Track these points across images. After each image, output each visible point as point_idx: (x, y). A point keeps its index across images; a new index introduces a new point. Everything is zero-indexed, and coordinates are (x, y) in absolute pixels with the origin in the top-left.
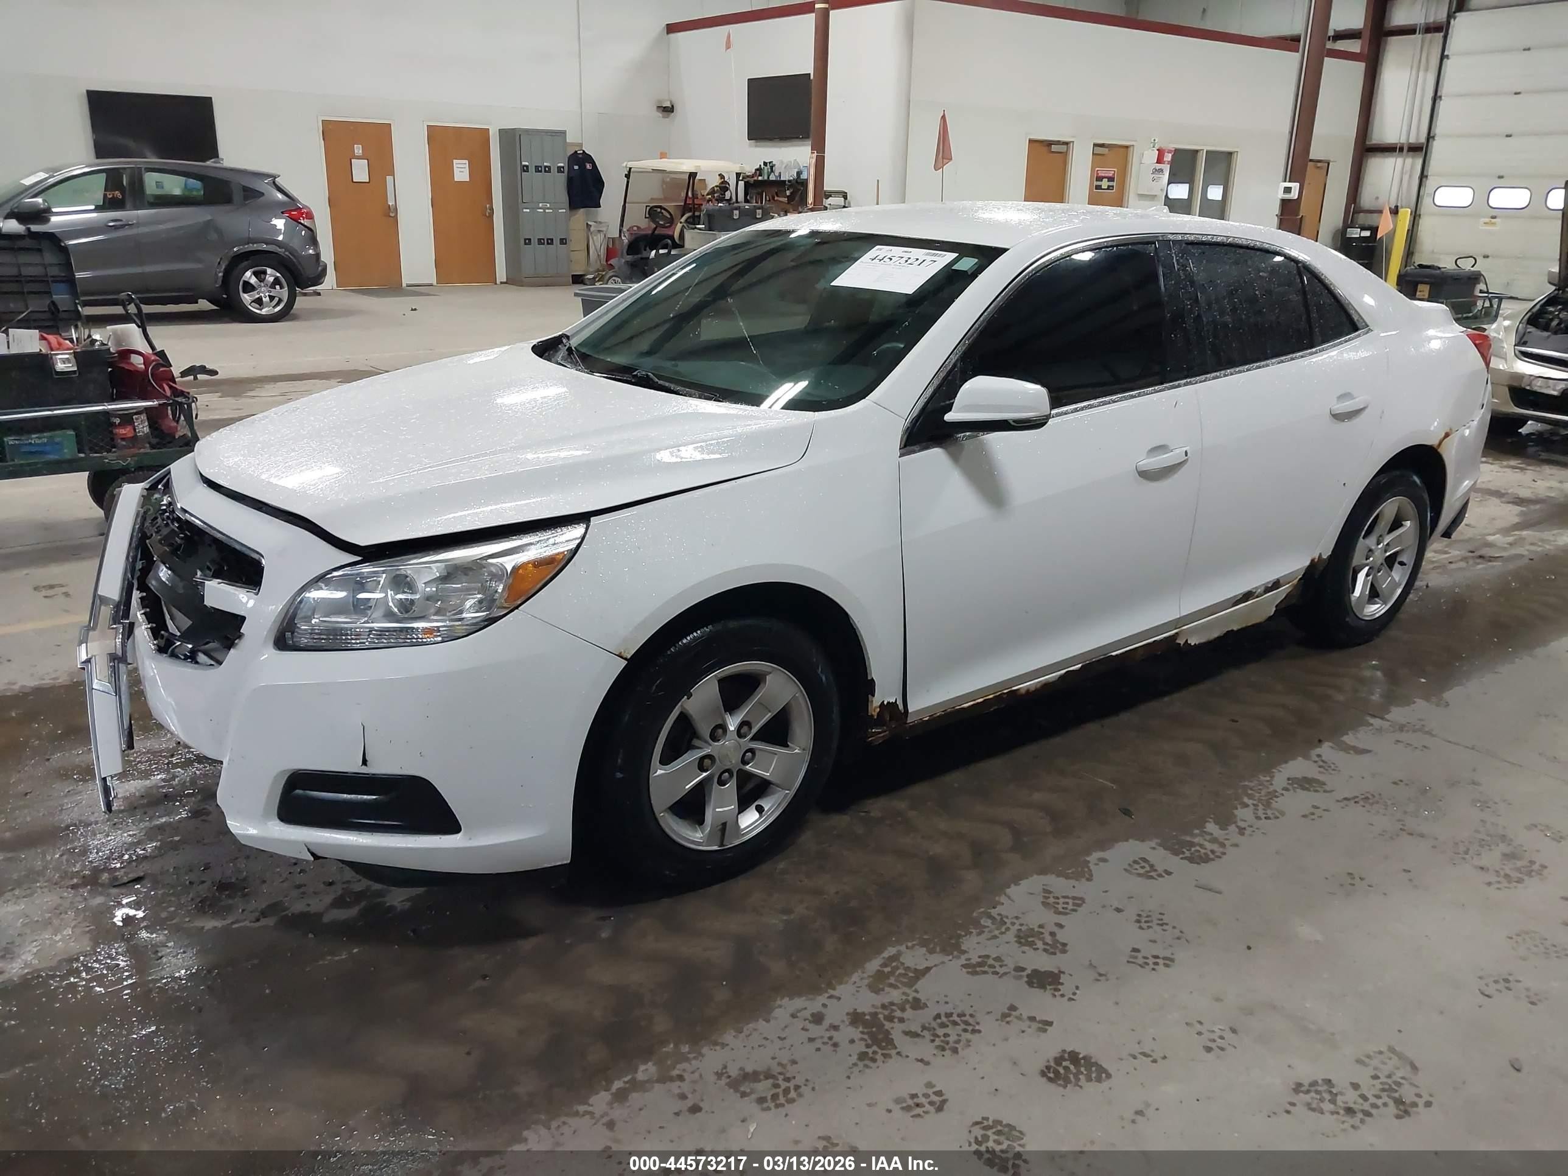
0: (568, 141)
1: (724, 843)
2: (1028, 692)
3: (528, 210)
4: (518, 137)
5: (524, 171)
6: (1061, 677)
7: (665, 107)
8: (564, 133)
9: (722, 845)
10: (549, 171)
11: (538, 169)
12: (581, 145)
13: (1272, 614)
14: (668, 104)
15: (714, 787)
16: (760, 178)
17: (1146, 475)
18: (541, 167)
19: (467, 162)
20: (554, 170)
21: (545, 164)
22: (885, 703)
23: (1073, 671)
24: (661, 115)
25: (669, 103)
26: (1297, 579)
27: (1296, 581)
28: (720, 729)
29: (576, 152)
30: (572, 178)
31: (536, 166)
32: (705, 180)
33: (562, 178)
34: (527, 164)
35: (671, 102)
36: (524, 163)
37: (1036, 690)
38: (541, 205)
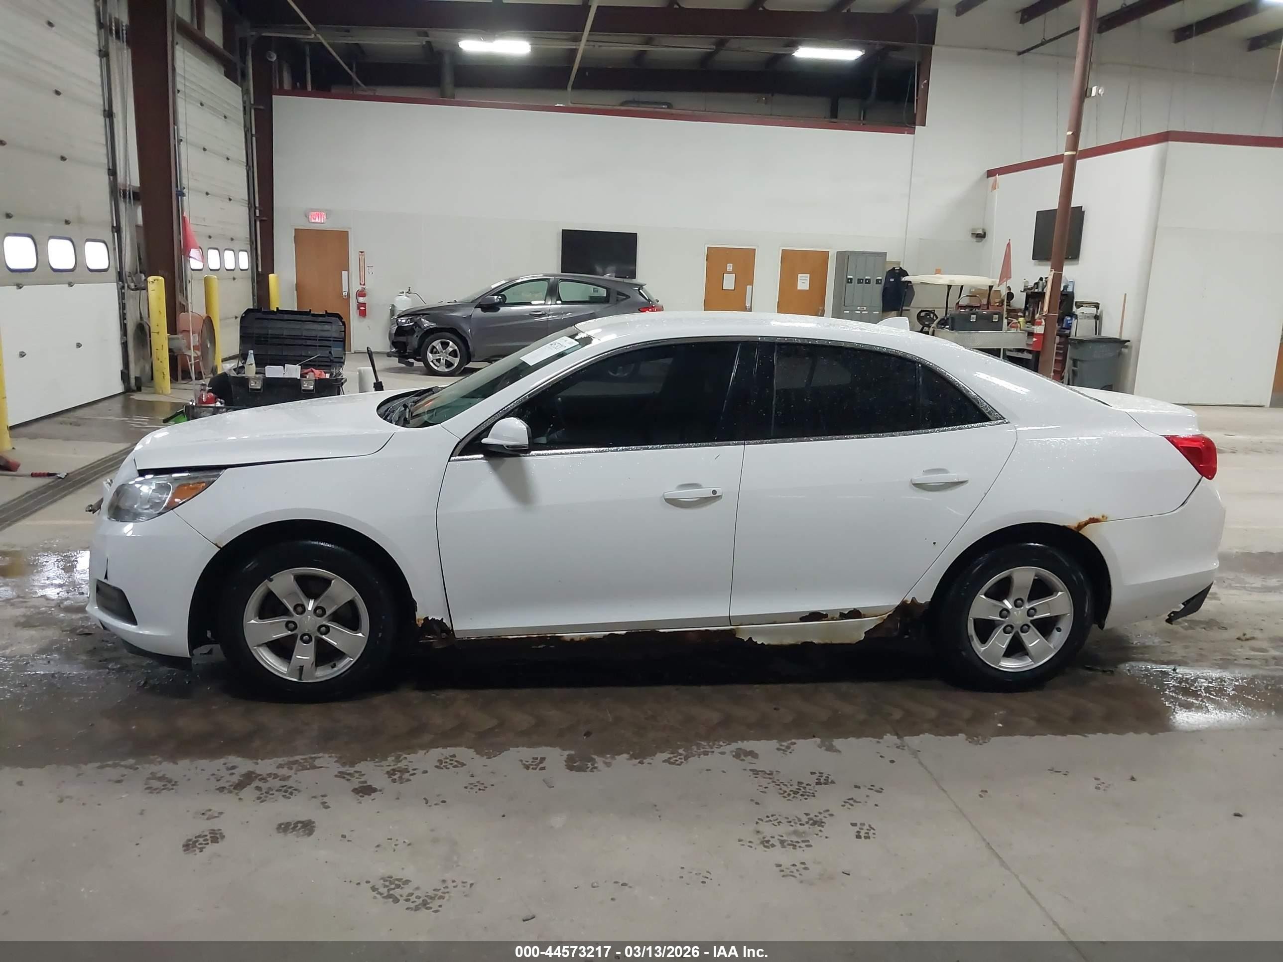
0: (887, 260)
1: (302, 678)
2: (572, 640)
3: (848, 312)
4: (847, 257)
5: (848, 282)
6: (605, 636)
7: (978, 234)
8: (885, 254)
9: (300, 679)
10: (869, 283)
11: (860, 281)
12: (899, 263)
13: (862, 639)
14: (980, 232)
15: (297, 642)
16: (1036, 290)
17: (674, 502)
18: (863, 280)
19: (809, 275)
20: (873, 282)
21: (866, 277)
22: (430, 618)
23: (617, 634)
24: (975, 240)
25: (981, 230)
26: (887, 615)
27: (885, 616)
28: (301, 609)
29: (894, 268)
30: (887, 288)
31: (858, 279)
32: (1000, 291)
33: (879, 288)
34: (851, 277)
35: (983, 230)
36: (849, 277)
37: (580, 642)
38: (859, 308)
